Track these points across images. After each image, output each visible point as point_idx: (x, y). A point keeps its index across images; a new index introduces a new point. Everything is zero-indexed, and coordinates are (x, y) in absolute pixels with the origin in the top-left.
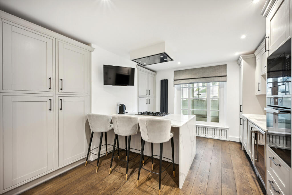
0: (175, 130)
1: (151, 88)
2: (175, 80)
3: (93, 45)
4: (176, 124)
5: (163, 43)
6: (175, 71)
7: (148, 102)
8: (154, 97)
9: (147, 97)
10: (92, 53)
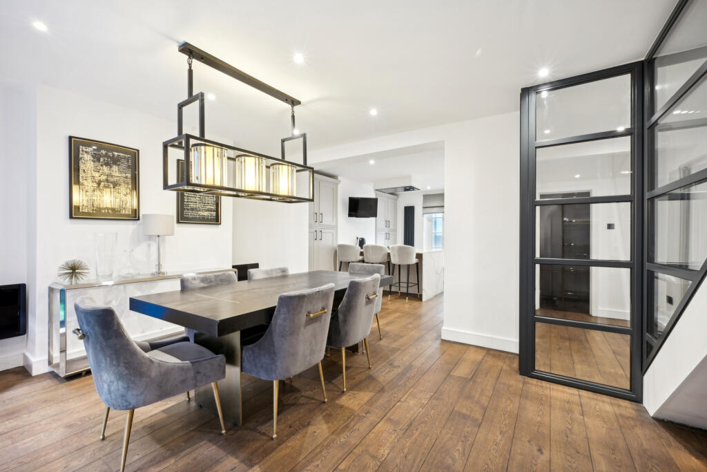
0: (419, 256)
1: (390, 218)
2: (424, 208)
3: (339, 178)
4: (420, 252)
5: (409, 177)
6: (424, 196)
7: (387, 237)
8: (395, 230)
9: (386, 230)
10: (339, 186)
